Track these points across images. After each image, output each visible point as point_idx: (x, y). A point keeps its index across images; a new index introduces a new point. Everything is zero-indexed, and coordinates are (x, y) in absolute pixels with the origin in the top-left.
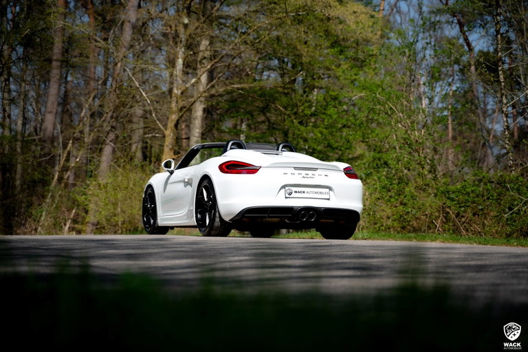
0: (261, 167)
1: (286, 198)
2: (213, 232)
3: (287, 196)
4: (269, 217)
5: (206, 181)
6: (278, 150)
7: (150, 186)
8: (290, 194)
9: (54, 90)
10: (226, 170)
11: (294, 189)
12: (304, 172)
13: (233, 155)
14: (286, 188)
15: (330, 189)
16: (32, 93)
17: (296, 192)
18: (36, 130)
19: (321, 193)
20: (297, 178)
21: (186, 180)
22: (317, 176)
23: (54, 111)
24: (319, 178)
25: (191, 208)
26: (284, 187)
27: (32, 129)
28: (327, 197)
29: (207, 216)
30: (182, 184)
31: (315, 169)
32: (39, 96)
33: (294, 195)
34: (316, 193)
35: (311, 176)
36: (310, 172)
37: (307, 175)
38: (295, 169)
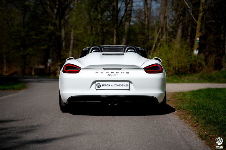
1: (96, 90)
3: (97, 88)
4: (85, 102)
8: (99, 87)
10: (65, 70)
11: (102, 83)
12: (110, 72)
14: (97, 83)
15: (130, 82)
17: (103, 85)
19: (123, 85)
20: (104, 75)
22: (120, 74)
26: (94, 82)
28: (128, 88)
31: (120, 69)
33: (102, 87)
34: (120, 85)
35: (115, 73)
36: (115, 71)
37: (113, 73)
38: (104, 69)
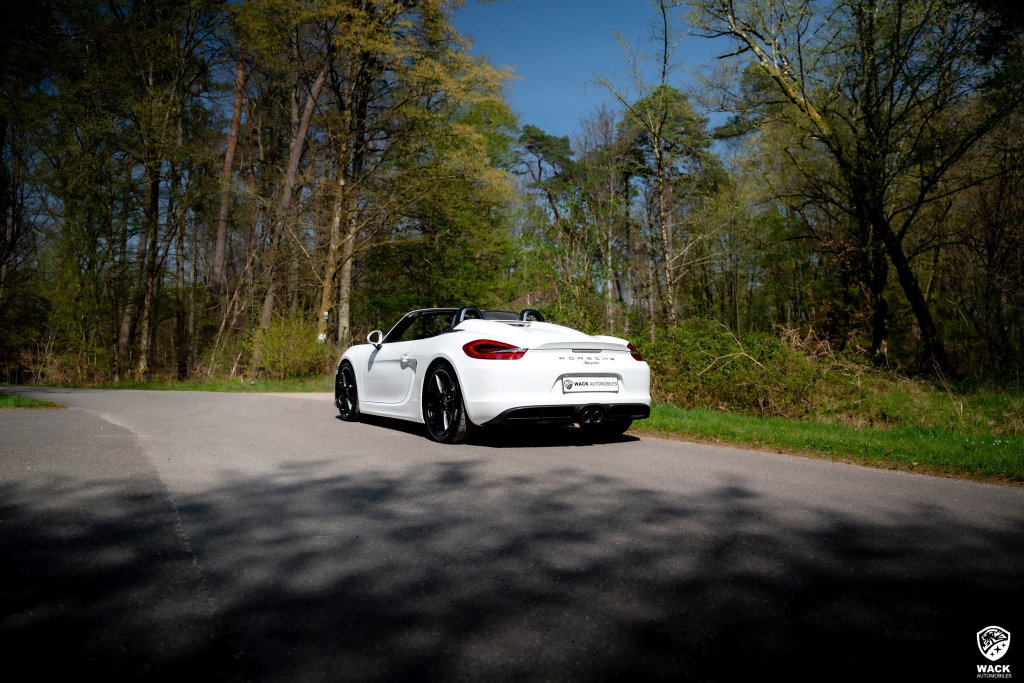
0: (527, 349)
1: (564, 393)
2: (455, 439)
3: (566, 390)
4: (541, 420)
5: (441, 368)
6: (522, 319)
7: (346, 362)
8: (570, 387)
9: (220, 246)
10: (475, 352)
11: (574, 380)
12: (585, 355)
13: (474, 329)
14: (564, 379)
15: (618, 377)
16: (202, 250)
17: (576, 384)
18: (205, 280)
19: (608, 384)
20: (577, 364)
21: (404, 361)
22: (601, 361)
23: (221, 265)
24: (605, 363)
25: (416, 400)
26: (561, 377)
27: (202, 280)
28: (615, 388)
29: (445, 415)
30: (398, 365)
31: (598, 351)
32: (208, 252)
33: (575, 388)
34: (602, 384)
35: (594, 360)
36: (593, 355)
37: (590, 359)
38: (574, 350)
